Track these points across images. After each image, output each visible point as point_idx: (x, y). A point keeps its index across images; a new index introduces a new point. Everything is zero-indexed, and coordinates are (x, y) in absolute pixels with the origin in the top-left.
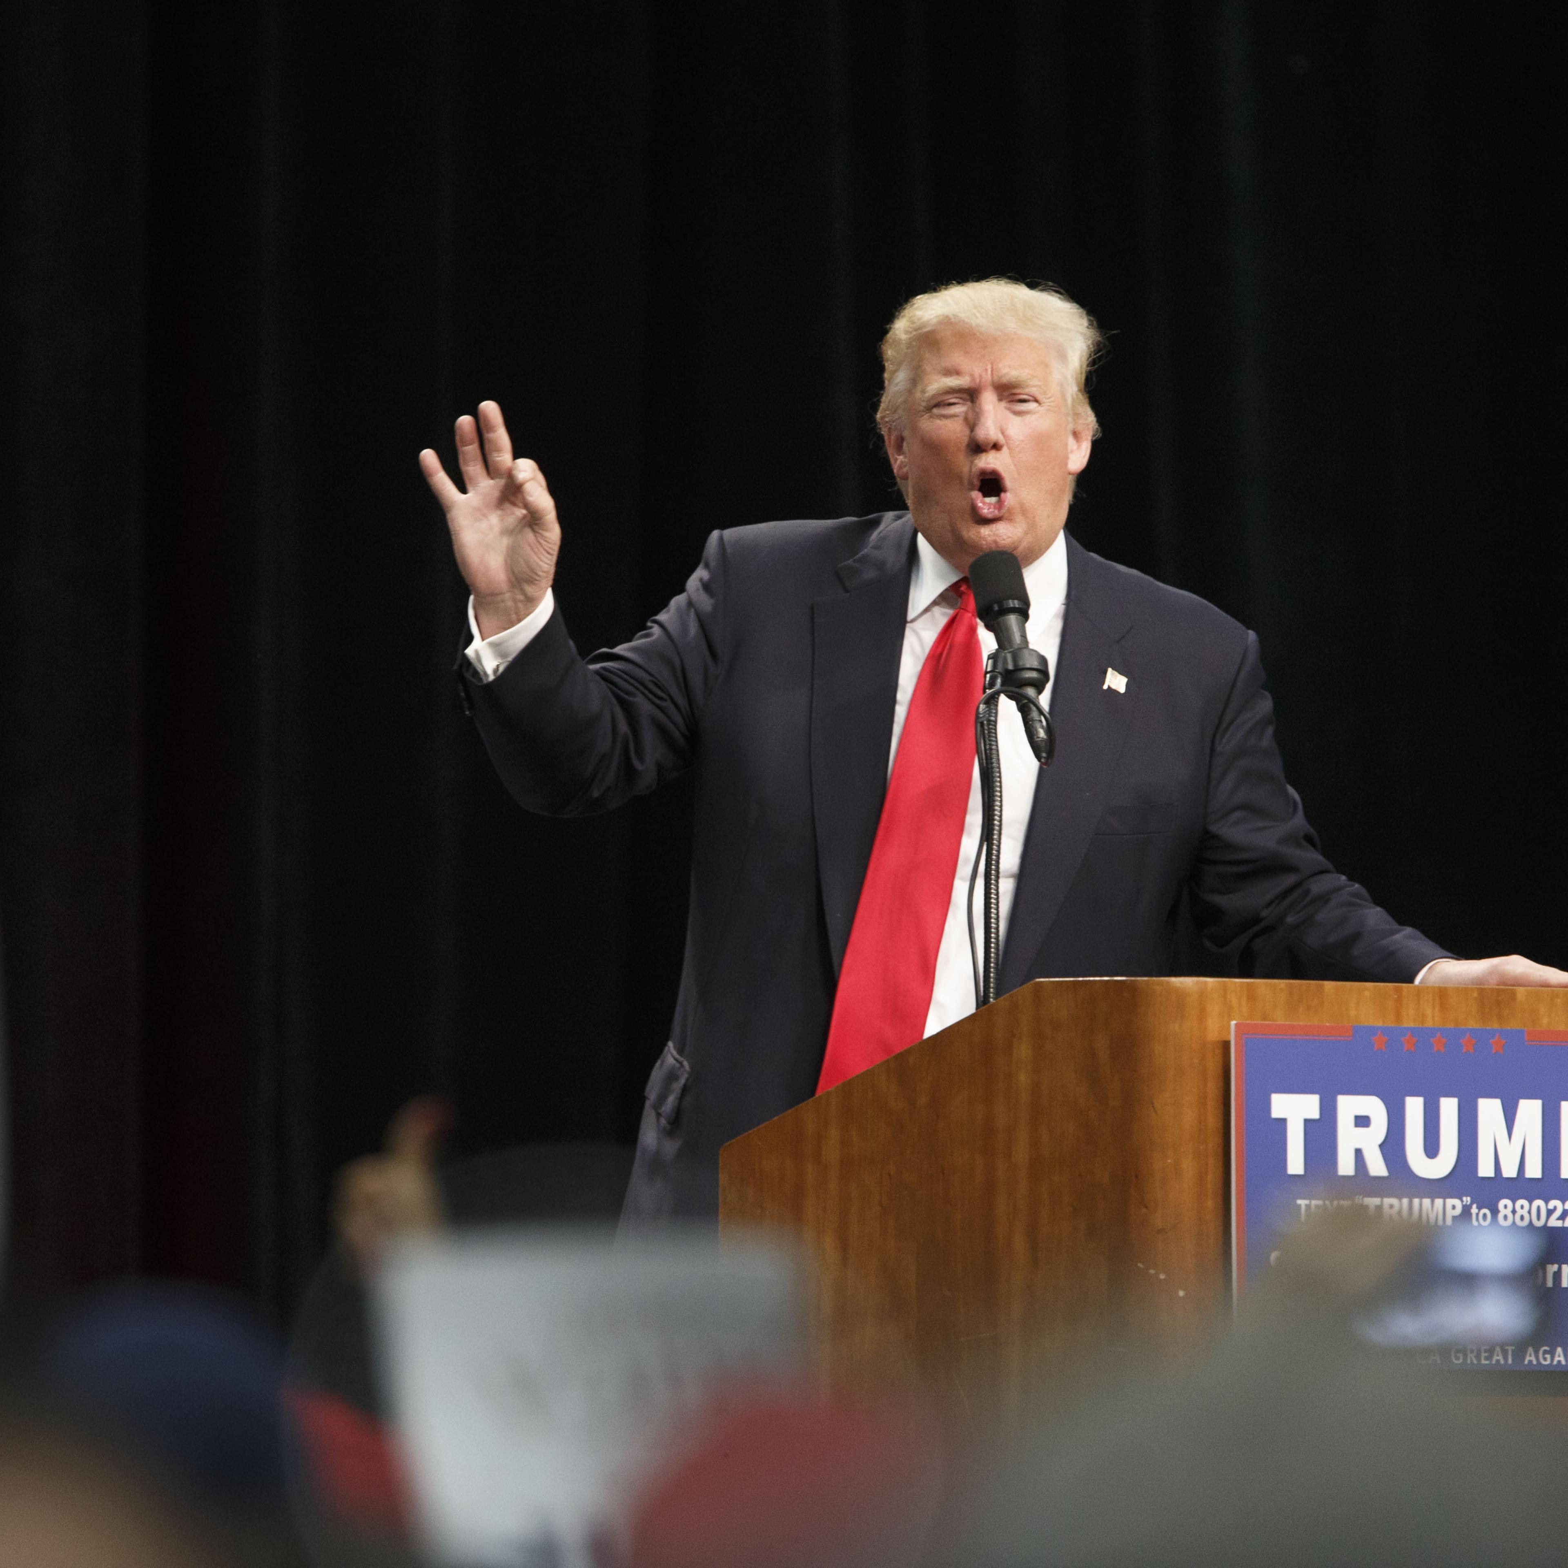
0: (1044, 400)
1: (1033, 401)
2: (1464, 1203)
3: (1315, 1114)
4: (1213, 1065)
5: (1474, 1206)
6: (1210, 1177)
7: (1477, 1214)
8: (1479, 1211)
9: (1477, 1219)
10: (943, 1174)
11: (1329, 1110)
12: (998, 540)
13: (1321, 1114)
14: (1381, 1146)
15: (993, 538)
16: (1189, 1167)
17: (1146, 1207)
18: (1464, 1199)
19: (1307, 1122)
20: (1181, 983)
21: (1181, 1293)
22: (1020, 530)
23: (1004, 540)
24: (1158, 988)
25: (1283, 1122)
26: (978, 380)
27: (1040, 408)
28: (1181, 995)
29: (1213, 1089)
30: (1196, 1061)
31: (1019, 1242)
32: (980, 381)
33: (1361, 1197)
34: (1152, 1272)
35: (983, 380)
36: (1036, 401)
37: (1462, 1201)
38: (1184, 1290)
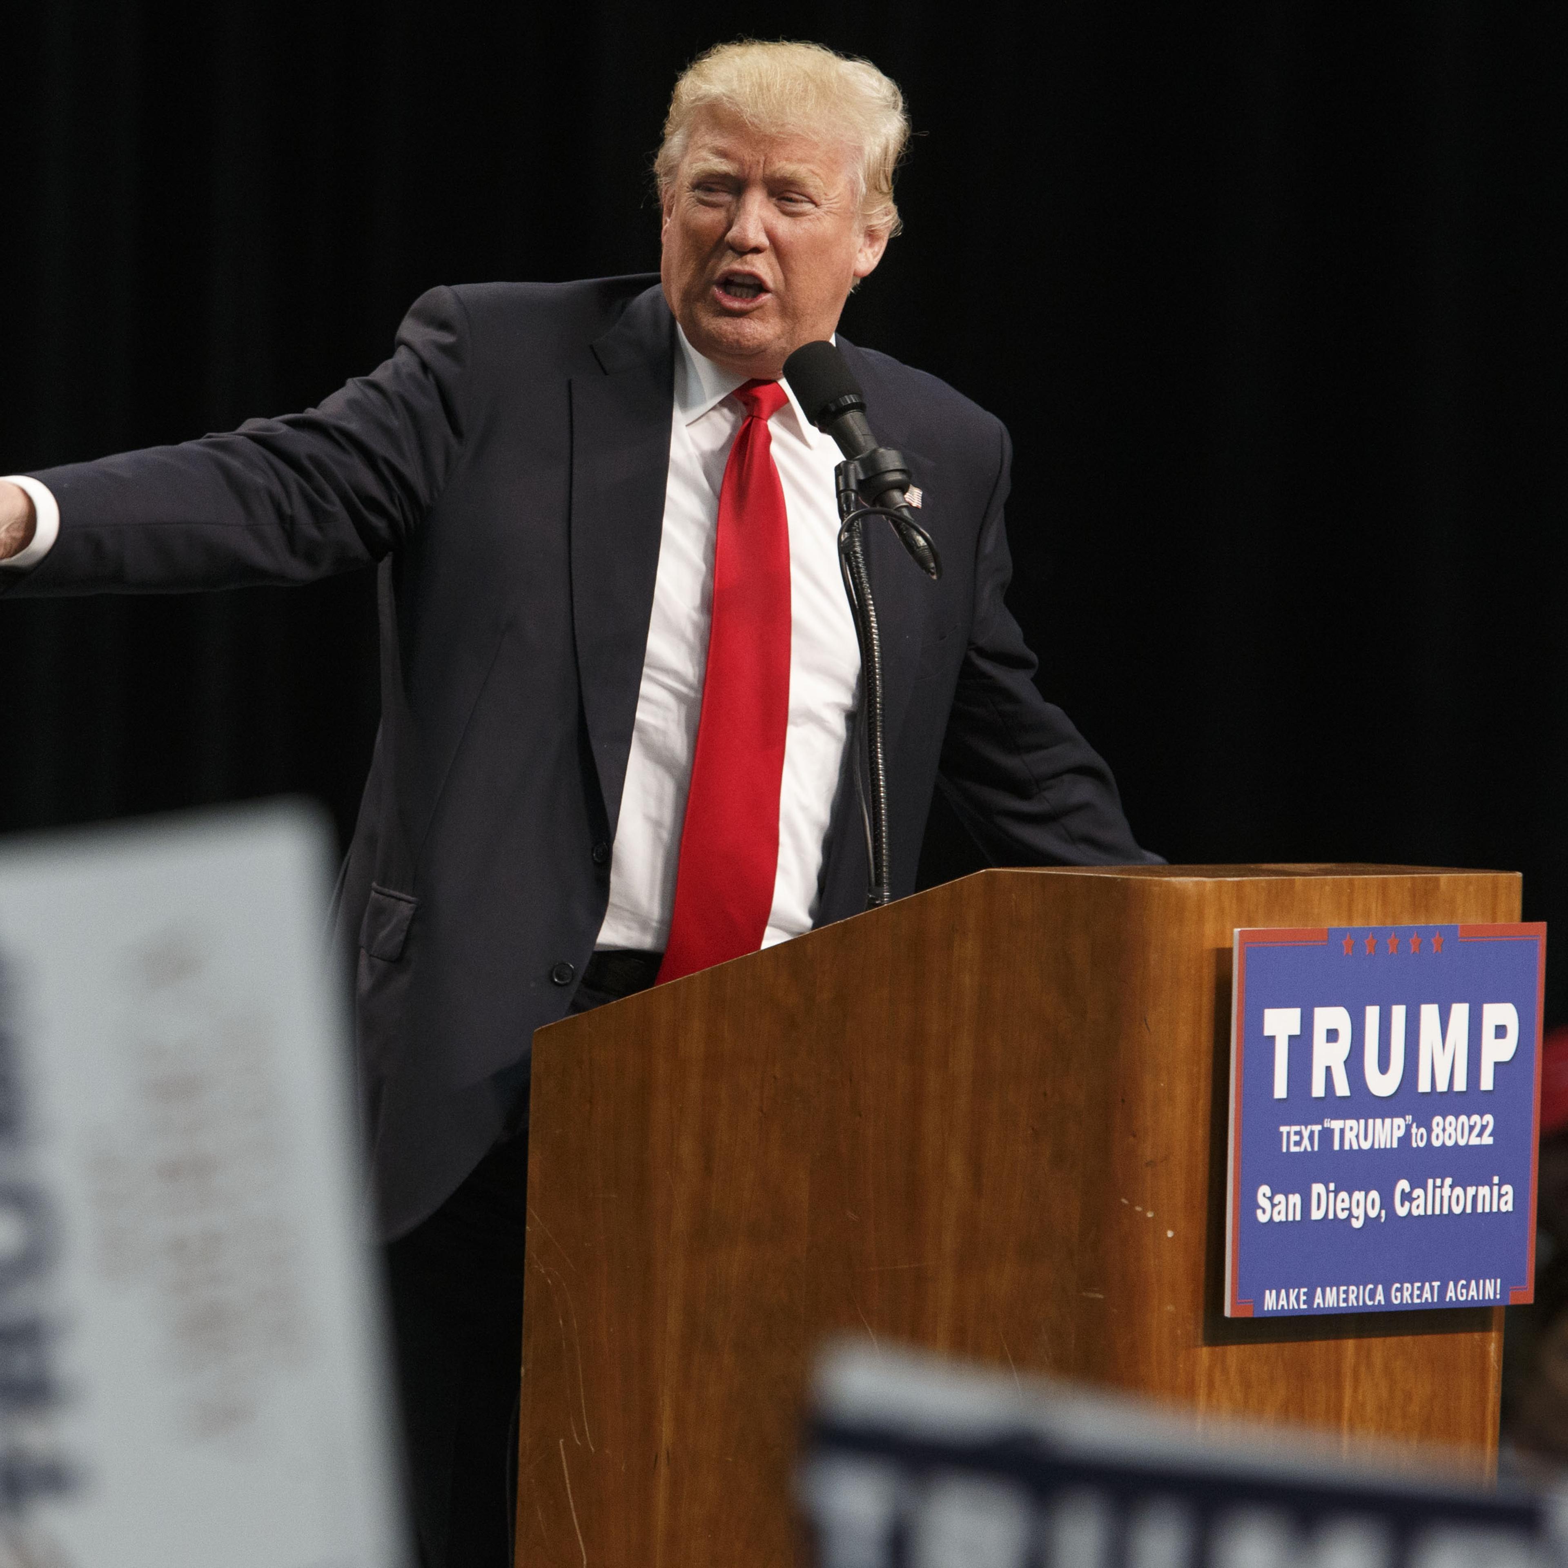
0: (823, 201)
1: (808, 202)
2: (1407, 1123)
3: (1297, 1031)
4: (1208, 975)
5: (1414, 1125)
6: (1201, 1102)
7: (1416, 1134)
8: (1418, 1130)
9: (1416, 1141)
10: (851, 1080)
11: (1307, 1023)
12: (741, 340)
13: (1301, 1031)
14: (1345, 1062)
15: (736, 337)
16: (1181, 1091)
17: (1135, 1136)
18: (1407, 1117)
19: (1291, 1037)
20: (1180, 883)
21: (1170, 1234)
22: (771, 332)
23: (748, 341)
24: (1156, 889)
25: (1272, 1038)
26: (747, 171)
27: (816, 209)
28: (1180, 896)
29: (1207, 1000)
30: (1193, 972)
31: (956, 1164)
32: (749, 172)
33: (1329, 1120)
34: (1138, 1209)
35: (752, 173)
36: (813, 202)
37: (1405, 1120)
38: (1172, 1230)
